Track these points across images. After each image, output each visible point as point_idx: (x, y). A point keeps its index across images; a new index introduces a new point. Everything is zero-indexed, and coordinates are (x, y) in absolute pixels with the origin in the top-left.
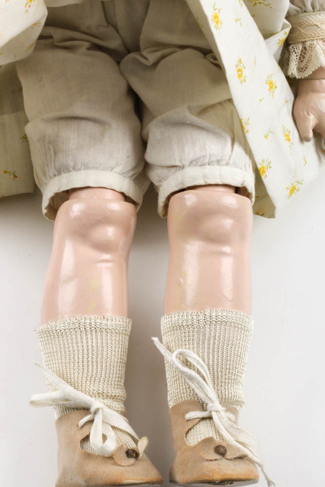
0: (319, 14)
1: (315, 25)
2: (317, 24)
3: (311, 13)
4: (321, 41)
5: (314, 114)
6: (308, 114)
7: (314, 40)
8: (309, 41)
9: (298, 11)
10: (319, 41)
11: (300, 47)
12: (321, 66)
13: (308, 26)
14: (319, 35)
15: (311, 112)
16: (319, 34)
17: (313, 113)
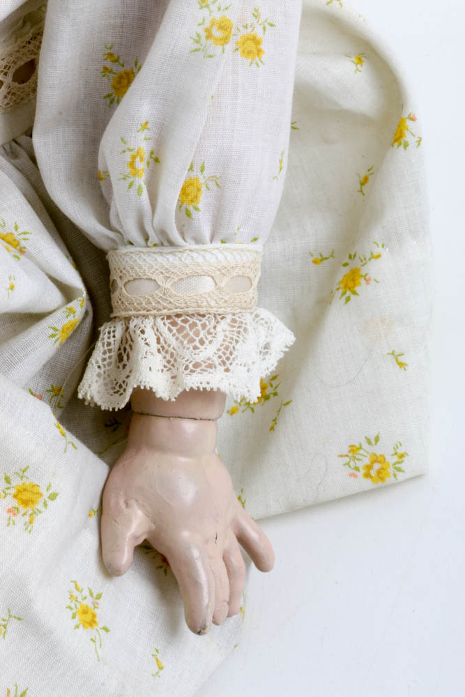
0: (161, 253)
1: (151, 279)
2: (153, 277)
3: (141, 249)
4: (167, 322)
5: (142, 507)
6: (127, 505)
7: (146, 317)
8: (137, 317)
9: (113, 241)
10: (159, 320)
11: (119, 330)
12: (139, 387)
13: (135, 279)
14: (160, 307)
15: (137, 501)
16: (159, 302)
17: (140, 502)
